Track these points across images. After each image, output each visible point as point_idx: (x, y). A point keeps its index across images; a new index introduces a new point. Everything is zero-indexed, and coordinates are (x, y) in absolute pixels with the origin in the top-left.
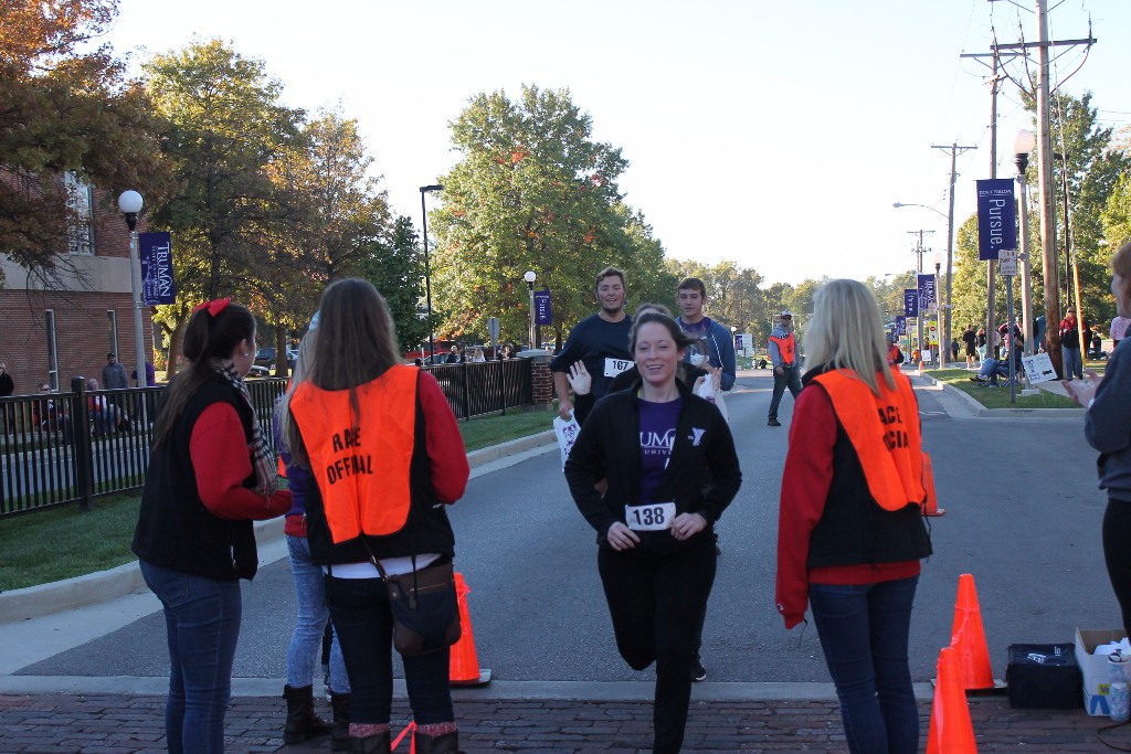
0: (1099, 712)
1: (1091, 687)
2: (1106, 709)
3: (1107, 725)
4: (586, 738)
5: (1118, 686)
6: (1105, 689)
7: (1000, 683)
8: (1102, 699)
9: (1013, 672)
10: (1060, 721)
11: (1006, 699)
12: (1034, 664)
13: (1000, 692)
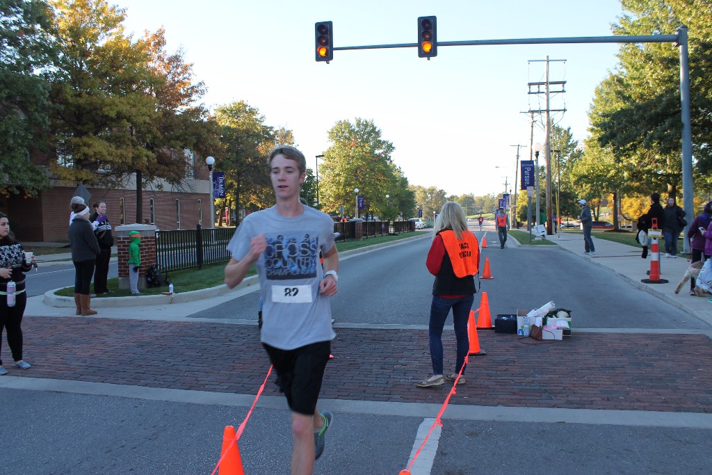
0: (521, 334)
1: (519, 327)
2: (523, 333)
3: (523, 337)
4: (364, 338)
5: (526, 326)
6: (523, 327)
7: (494, 326)
8: (521, 330)
9: (497, 322)
10: (509, 336)
11: (494, 331)
12: (504, 320)
13: (493, 328)
